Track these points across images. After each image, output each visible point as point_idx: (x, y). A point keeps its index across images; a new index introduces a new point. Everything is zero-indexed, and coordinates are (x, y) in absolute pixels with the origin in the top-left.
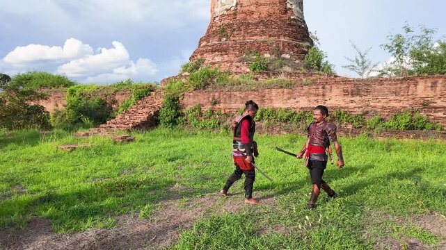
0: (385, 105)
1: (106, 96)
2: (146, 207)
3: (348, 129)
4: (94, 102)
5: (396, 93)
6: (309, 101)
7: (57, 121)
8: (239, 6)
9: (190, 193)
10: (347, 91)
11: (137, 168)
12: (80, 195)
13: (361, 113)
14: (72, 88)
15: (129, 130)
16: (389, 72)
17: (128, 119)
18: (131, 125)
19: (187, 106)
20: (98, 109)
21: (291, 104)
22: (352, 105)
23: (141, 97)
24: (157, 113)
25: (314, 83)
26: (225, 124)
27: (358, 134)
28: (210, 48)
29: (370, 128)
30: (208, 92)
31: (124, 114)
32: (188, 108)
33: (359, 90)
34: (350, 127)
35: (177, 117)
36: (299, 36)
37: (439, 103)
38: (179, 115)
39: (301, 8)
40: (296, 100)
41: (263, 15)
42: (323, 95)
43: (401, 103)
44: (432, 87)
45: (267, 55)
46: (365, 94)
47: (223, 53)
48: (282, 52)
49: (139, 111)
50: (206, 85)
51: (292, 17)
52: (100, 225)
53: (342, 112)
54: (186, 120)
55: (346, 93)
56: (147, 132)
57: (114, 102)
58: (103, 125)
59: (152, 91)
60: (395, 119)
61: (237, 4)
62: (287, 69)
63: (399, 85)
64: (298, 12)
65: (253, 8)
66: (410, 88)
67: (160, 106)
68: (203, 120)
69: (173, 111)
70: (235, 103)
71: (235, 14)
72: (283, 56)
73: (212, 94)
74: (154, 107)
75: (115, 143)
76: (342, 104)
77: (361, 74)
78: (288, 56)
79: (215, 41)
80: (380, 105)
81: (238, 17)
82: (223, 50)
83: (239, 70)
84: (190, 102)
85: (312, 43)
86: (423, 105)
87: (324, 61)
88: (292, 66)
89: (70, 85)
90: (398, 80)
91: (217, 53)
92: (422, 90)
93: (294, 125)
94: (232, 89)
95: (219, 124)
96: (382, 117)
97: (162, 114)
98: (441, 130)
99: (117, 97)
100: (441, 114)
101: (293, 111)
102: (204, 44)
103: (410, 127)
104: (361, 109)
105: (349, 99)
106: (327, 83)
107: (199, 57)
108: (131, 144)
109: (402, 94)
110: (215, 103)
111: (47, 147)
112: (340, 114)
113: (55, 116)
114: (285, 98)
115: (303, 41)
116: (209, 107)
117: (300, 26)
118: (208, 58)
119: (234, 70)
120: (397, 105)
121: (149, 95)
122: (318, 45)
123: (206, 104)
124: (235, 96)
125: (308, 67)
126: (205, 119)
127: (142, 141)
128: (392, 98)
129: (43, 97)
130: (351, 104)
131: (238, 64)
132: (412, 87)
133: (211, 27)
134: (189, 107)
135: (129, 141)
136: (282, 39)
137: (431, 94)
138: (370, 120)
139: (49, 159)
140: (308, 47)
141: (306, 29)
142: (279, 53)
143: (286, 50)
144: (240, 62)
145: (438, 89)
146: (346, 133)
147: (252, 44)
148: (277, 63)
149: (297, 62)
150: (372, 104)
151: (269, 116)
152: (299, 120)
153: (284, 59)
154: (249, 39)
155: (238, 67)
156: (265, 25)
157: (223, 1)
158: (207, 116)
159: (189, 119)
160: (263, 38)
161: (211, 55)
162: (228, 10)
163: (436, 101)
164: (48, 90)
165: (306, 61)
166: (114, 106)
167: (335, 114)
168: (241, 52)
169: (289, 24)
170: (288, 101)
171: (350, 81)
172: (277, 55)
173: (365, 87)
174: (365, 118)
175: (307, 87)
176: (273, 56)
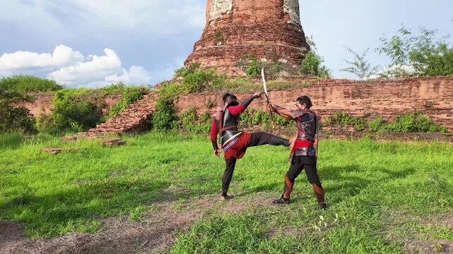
0: (387, 107)
1: (96, 100)
2: (137, 209)
3: (349, 132)
4: (83, 105)
5: (398, 95)
7: (44, 127)
8: (234, 10)
9: (186, 195)
10: (348, 93)
11: (128, 171)
12: (61, 197)
13: (363, 115)
14: (60, 91)
15: (120, 134)
16: (389, 75)
17: (119, 122)
18: (122, 129)
19: (182, 109)
20: (87, 113)
21: (291, 106)
22: (353, 108)
23: (133, 100)
24: (150, 117)
25: (314, 85)
27: (360, 137)
28: (205, 52)
29: (373, 131)
30: (204, 94)
31: (115, 118)
32: (183, 112)
33: (360, 91)
34: (352, 129)
35: (171, 121)
36: (295, 41)
37: (442, 105)
38: (173, 119)
39: (298, 13)
42: (323, 98)
43: (404, 104)
44: (434, 88)
45: (264, 60)
46: (367, 96)
47: (219, 57)
48: (279, 57)
49: (131, 115)
50: (201, 88)
51: (289, 22)
52: (82, 228)
53: (344, 115)
54: (181, 124)
55: (347, 95)
56: (139, 136)
57: (105, 106)
58: (93, 130)
59: (145, 94)
60: (398, 121)
61: (233, 8)
62: (286, 74)
63: (401, 87)
64: (294, 17)
65: (249, 12)
66: (413, 89)
67: (154, 110)
68: (199, 124)
69: (168, 114)
71: (231, 18)
72: (280, 60)
73: (207, 97)
74: (147, 111)
75: (104, 146)
76: (343, 106)
77: (361, 76)
78: (285, 61)
79: (210, 45)
80: (382, 106)
81: (235, 21)
82: (218, 54)
83: (235, 74)
84: (185, 105)
85: (309, 48)
86: (426, 106)
87: (321, 66)
88: (289, 71)
89: (59, 89)
90: (400, 82)
91: (212, 58)
92: (424, 91)
96: (384, 119)
97: (156, 117)
98: (445, 132)
99: (108, 101)
100: (444, 116)
102: (199, 48)
103: (414, 129)
104: (362, 112)
105: (350, 101)
106: (326, 85)
107: (194, 61)
108: (122, 147)
109: (404, 95)
110: (211, 106)
111: (29, 149)
112: (341, 117)
113: (42, 121)
114: (284, 101)
115: (300, 45)
116: (205, 110)
117: (296, 31)
118: (204, 62)
119: (230, 74)
120: (400, 107)
121: (142, 98)
122: (315, 50)
123: (202, 108)
125: (306, 72)
126: (201, 122)
127: (133, 144)
128: (394, 100)
129: (28, 100)
130: (352, 106)
131: (234, 68)
132: (414, 88)
133: (206, 31)
134: (184, 110)
135: (119, 144)
136: (279, 43)
137: (434, 95)
138: (372, 123)
139: (30, 162)
140: (305, 52)
141: (303, 34)
142: (275, 57)
144: (236, 66)
145: (441, 90)
146: (348, 135)
147: (249, 48)
148: (274, 68)
149: (294, 66)
150: (374, 106)
151: (267, 119)
153: (281, 63)
154: (246, 43)
155: (234, 71)
156: (262, 29)
157: (219, 5)
158: (203, 119)
159: (184, 123)
160: (260, 42)
161: (206, 60)
162: (223, 14)
163: (439, 102)
164: (35, 93)
165: (303, 66)
166: (104, 110)
167: (335, 116)
168: (237, 56)
169: (286, 29)
170: (287, 104)
171: (350, 83)
172: (274, 59)
173: (367, 89)
174: (367, 121)
175: (306, 89)
176: (270, 60)
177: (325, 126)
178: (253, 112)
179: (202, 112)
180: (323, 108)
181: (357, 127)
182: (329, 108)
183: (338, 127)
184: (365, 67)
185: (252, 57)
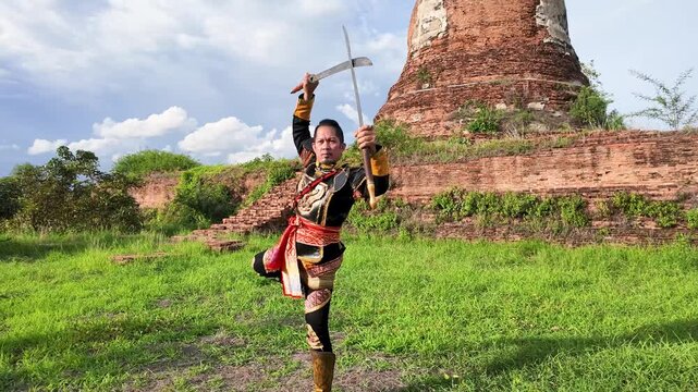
1: (233, 181)
3: (646, 230)
4: (216, 191)
6: (566, 177)
7: (165, 221)
8: (451, 32)
10: (642, 156)
13: (674, 198)
14: (190, 171)
15: (247, 233)
17: (254, 215)
20: (220, 202)
21: (531, 183)
22: (653, 183)
23: (279, 180)
25: (575, 143)
26: (408, 222)
27: (668, 240)
28: (404, 102)
31: (251, 208)
33: (668, 152)
34: (651, 225)
36: (559, 71)
39: (564, 25)
40: (540, 177)
41: (493, 41)
42: (594, 165)
46: (682, 159)
47: (424, 107)
48: (528, 100)
49: (272, 203)
51: (546, 41)
53: (634, 197)
55: (640, 159)
57: (244, 190)
59: (298, 170)
61: (448, 28)
62: (541, 128)
64: (556, 31)
65: (475, 32)
68: (372, 216)
70: (427, 185)
71: (445, 44)
72: (530, 105)
75: (208, 251)
76: (633, 181)
77: (673, 123)
78: (539, 106)
79: (411, 90)
81: (451, 48)
82: (423, 103)
83: (449, 133)
85: (586, 82)
87: (609, 110)
88: (546, 123)
91: (414, 108)
93: (535, 222)
94: (420, 160)
95: (398, 222)
99: (248, 183)
101: (533, 196)
102: (394, 95)
104: (673, 191)
105: (646, 170)
106: (599, 142)
107: (386, 117)
110: (394, 186)
112: (628, 201)
113: (164, 213)
114: (518, 173)
115: (568, 78)
117: (561, 55)
118: (400, 117)
119: (441, 133)
121: (293, 177)
122: (598, 86)
124: (427, 172)
125: (579, 122)
126: (376, 214)
130: (652, 181)
131: (448, 124)
133: (407, 68)
136: (528, 77)
138: (694, 213)
140: (577, 89)
141: (575, 58)
142: (522, 101)
143: (536, 95)
144: (452, 119)
146: (642, 237)
147: (475, 89)
148: (519, 118)
149: (558, 114)
151: (487, 206)
152: (545, 213)
153: (532, 110)
154: (470, 82)
155: (448, 128)
156: (497, 56)
157: (426, 26)
158: (379, 208)
160: (494, 78)
161: (404, 113)
162: (432, 39)
164: (158, 174)
165: (573, 113)
166: (243, 196)
167: (617, 200)
168: (455, 103)
169: (541, 53)
170: (524, 179)
171: (647, 136)
172: (519, 105)
173: (682, 147)
174: (682, 208)
175: (560, 150)
176: (512, 107)
177: (597, 219)
178: (462, 194)
180: (593, 185)
181: (663, 220)
182: (605, 185)
183: (623, 220)
184: (680, 105)
185: (481, 103)
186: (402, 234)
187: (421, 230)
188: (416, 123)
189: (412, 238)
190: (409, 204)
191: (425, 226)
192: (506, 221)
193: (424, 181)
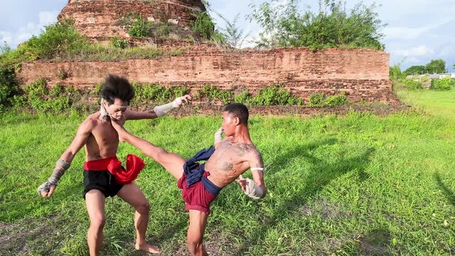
0: (253, 79)
3: (217, 106)
5: (263, 66)
6: (179, 75)
10: (217, 64)
13: (230, 88)
19: (27, 81)
21: (160, 78)
22: (222, 80)
25: (184, 54)
26: (78, 104)
28: (80, 6)
30: (55, 62)
32: (28, 84)
33: (229, 62)
34: (219, 103)
35: (11, 96)
37: (302, 77)
38: (13, 93)
40: (165, 74)
42: (193, 68)
43: (268, 77)
44: (296, 60)
46: (235, 67)
47: (97, 13)
48: (169, 17)
53: (212, 88)
54: (26, 100)
55: (216, 66)
62: (175, 37)
63: (266, 58)
66: (277, 61)
68: (50, 99)
69: (6, 87)
70: (92, 76)
72: (170, 20)
73: (59, 66)
76: (213, 78)
78: (175, 22)
80: (249, 79)
82: (96, 10)
83: (115, 35)
84: (30, 75)
85: (203, 9)
86: (289, 79)
87: (215, 29)
88: (179, 34)
90: (266, 52)
91: (89, 13)
92: (287, 63)
94: (86, 58)
95: (70, 103)
96: (249, 92)
98: (301, 104)
100: (302, 88)
101: (161, 86)
103: (274, 102)
104: (231, 84)
105: (219, 72)
106: (196, 54)
109: (269, 67)
110: (65, 76)
112: (209, 90)
114: (152, 71)
115: (192, 5)
116: (57, 82)
118: (79, 18)
119: (110, 34)
120: (265, 79)
123: (53, 78)
124: (91, 67)
125: (198, 35)
126: (52, 97)
128: (260, 71)
130: (221, 78)
131: (115, 28)
132: (278, 59)
134: (29, 81)
136: (168, 1)
138: (238, 96)
142: (164, 18)
143: (173, 14)
144: (117, 25)
145: (301, 62)
146: (215, 110)
147: (133, 4)
148: (162, 29)
149: (186, 28)
150: (241, 78)
152: (167, 96)
153: (171, 24)
155: (114, 31)
158: (55, 93)
159: (30, 99)
161: (82, 15)
163: (298, 75)
165: (195, 29)
167: (204, 90)
170: (156, 75)
171: (220, 52)
172: (162, 20)
173: (235, 60)
174: (233, 94)
175: (175, 57)
176: (158, 20)
177: (194, 100)
179: (53, 84)
180: (193, 80)
181: (225, 100)
182: (199, 80)
183: (206, 101)
184: (237, 34)
185: (137, 15)
186: (73, 112)
187: (88, 109)
188: (90, 25)
189: (81, 116)
190: (79, 90)
191: (91, 107)
192: (145, 102)
193: (89, 73)
